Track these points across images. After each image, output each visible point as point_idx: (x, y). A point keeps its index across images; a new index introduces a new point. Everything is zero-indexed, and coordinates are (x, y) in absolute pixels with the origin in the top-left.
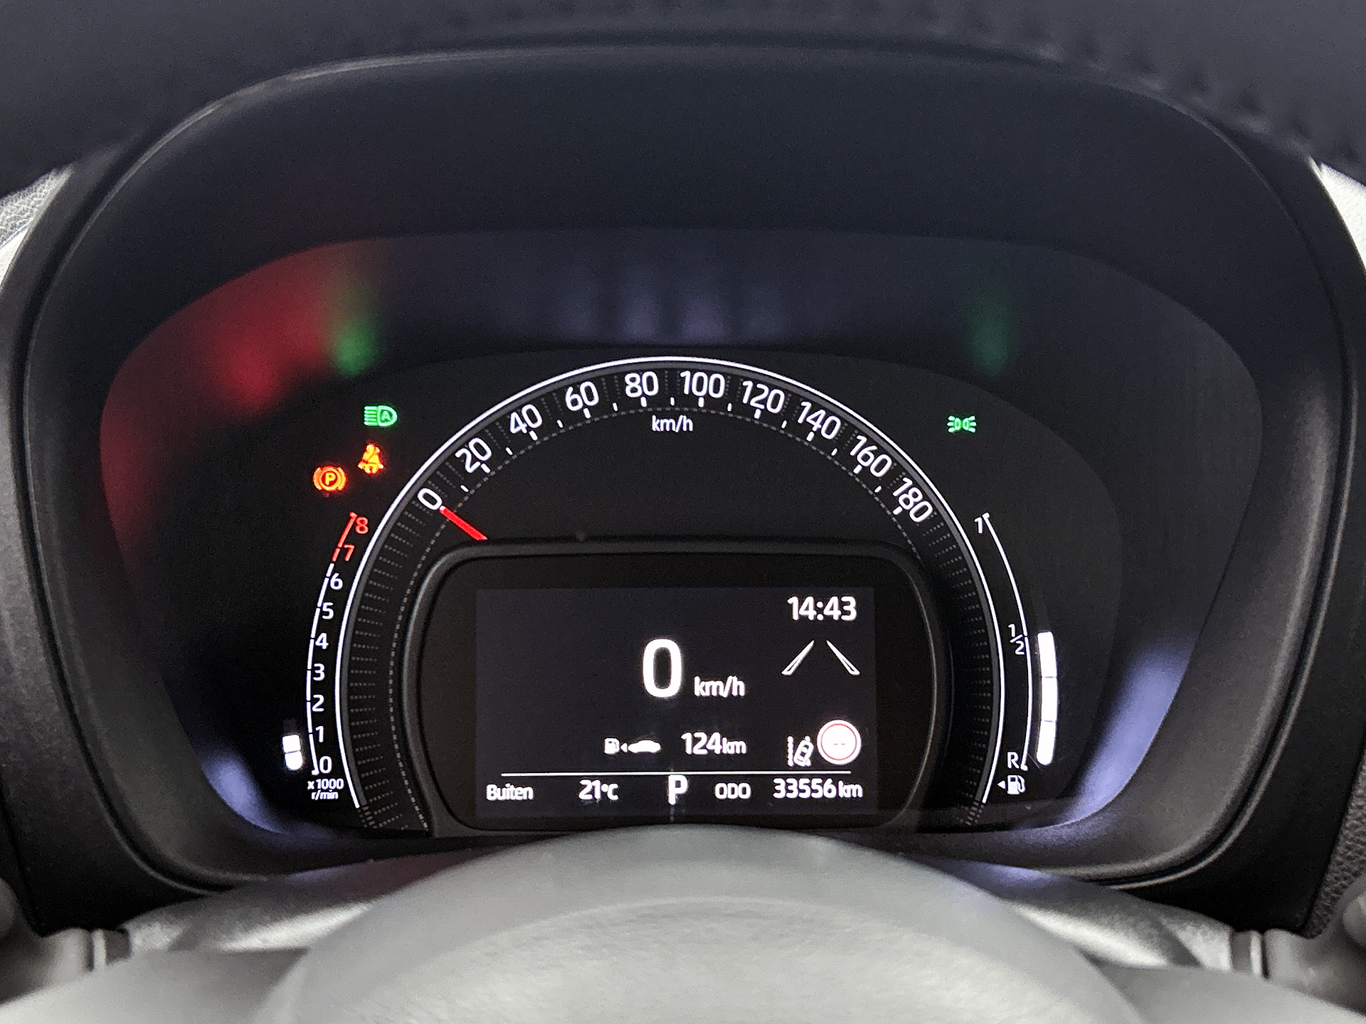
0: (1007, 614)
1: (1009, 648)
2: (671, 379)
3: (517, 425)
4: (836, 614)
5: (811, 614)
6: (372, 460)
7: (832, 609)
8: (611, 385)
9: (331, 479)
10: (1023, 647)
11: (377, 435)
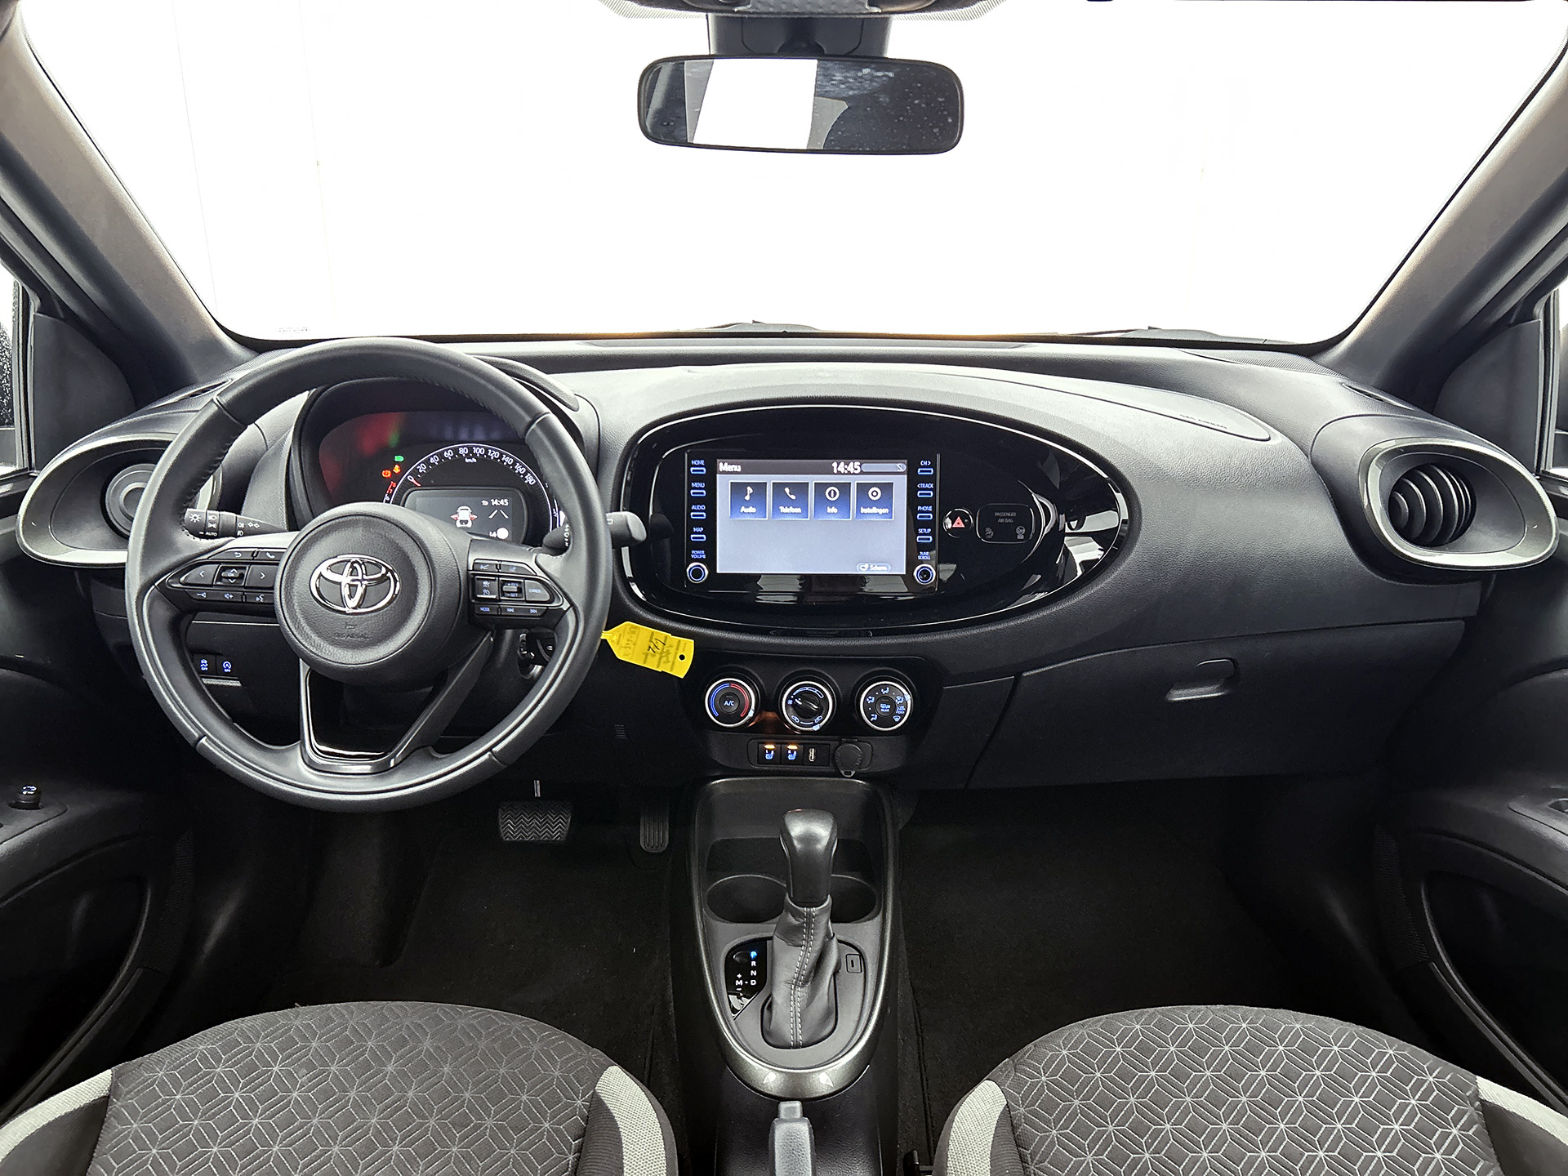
0: (553, 506)
1: (553, 515)
2: (471, 449)
3: (432, 461)
4: (503, 504)
5: (497, 504)
6: (397, 469)
7: (502, 502)
8: (456, 451)
9: (387, 474)
10: (556, 515)
11: (398, 463)
